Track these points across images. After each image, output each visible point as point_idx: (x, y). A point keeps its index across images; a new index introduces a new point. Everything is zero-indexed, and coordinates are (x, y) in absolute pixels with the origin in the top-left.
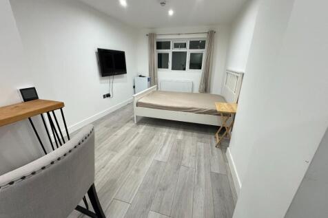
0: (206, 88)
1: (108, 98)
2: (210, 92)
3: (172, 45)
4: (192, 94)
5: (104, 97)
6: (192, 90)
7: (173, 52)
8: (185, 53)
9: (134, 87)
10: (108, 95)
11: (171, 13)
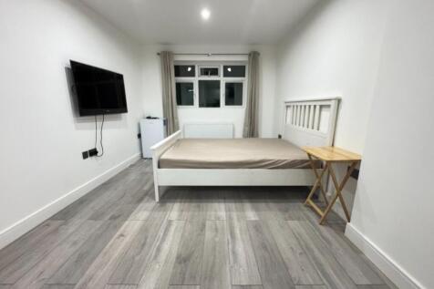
0: (252, 130)
1: (94, 157)
2: (257, 136)
3: (197, 71)
4: (233, 140)
5: (85, 155)
6: (234, 135)
7: (200, 82)
8: (218, 83)
9: (139, 136)
10: (93, 153)
11: (206, 14)
